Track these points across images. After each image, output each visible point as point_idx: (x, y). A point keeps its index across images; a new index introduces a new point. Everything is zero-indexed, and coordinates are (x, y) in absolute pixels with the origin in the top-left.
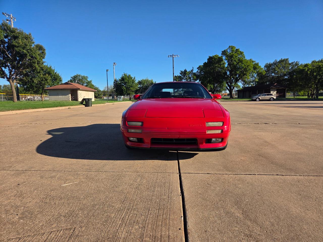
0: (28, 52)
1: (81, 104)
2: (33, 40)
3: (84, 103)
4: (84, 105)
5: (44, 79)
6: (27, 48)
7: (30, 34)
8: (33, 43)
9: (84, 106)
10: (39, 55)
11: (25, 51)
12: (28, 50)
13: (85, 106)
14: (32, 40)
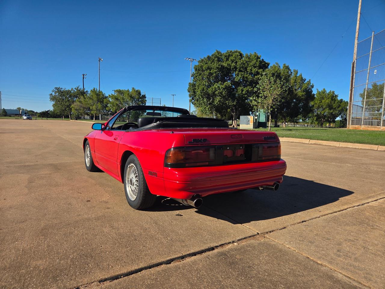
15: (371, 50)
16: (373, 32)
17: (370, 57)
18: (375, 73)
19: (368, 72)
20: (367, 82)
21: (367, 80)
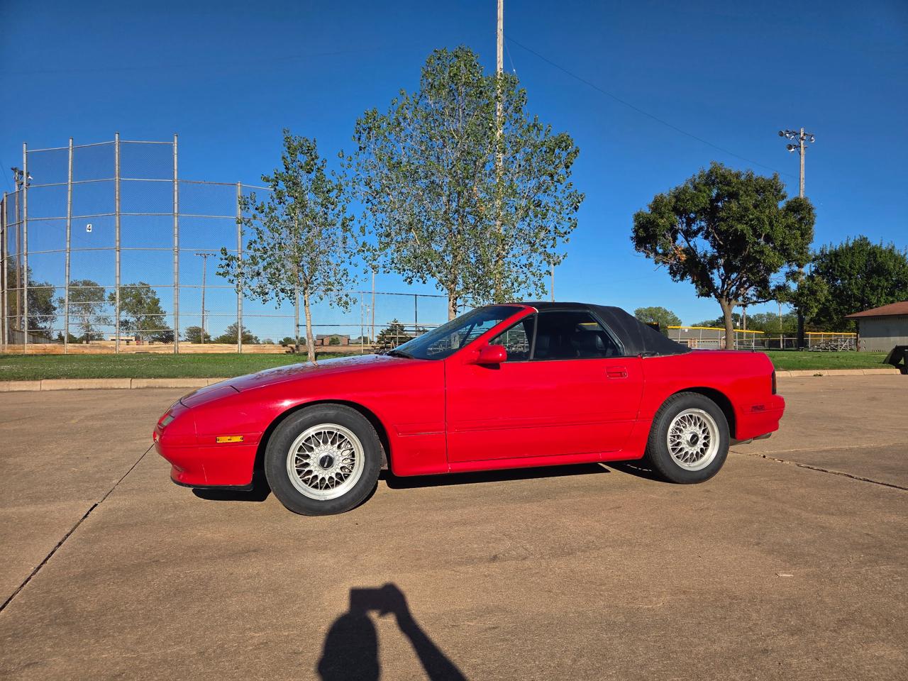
0: (752, 226)
1: (889, 363)
2: (783, 190)
3: (902, 362)
4: (898, 366)
5: (806, 292)
6: (748, 217)
7: (775, 177)
8: (784, 197)
9: (898, 371)
10: (788, 226)
11: (739, 227)
12: (751, 220)
13: (903, 373)
14: (779, 191)
15: (70, 178)
16: (71, 140)
17: (69, 193)
18: (88, 231)
19: (69, 225)
20: (68, 246)
21: (68, 243)
